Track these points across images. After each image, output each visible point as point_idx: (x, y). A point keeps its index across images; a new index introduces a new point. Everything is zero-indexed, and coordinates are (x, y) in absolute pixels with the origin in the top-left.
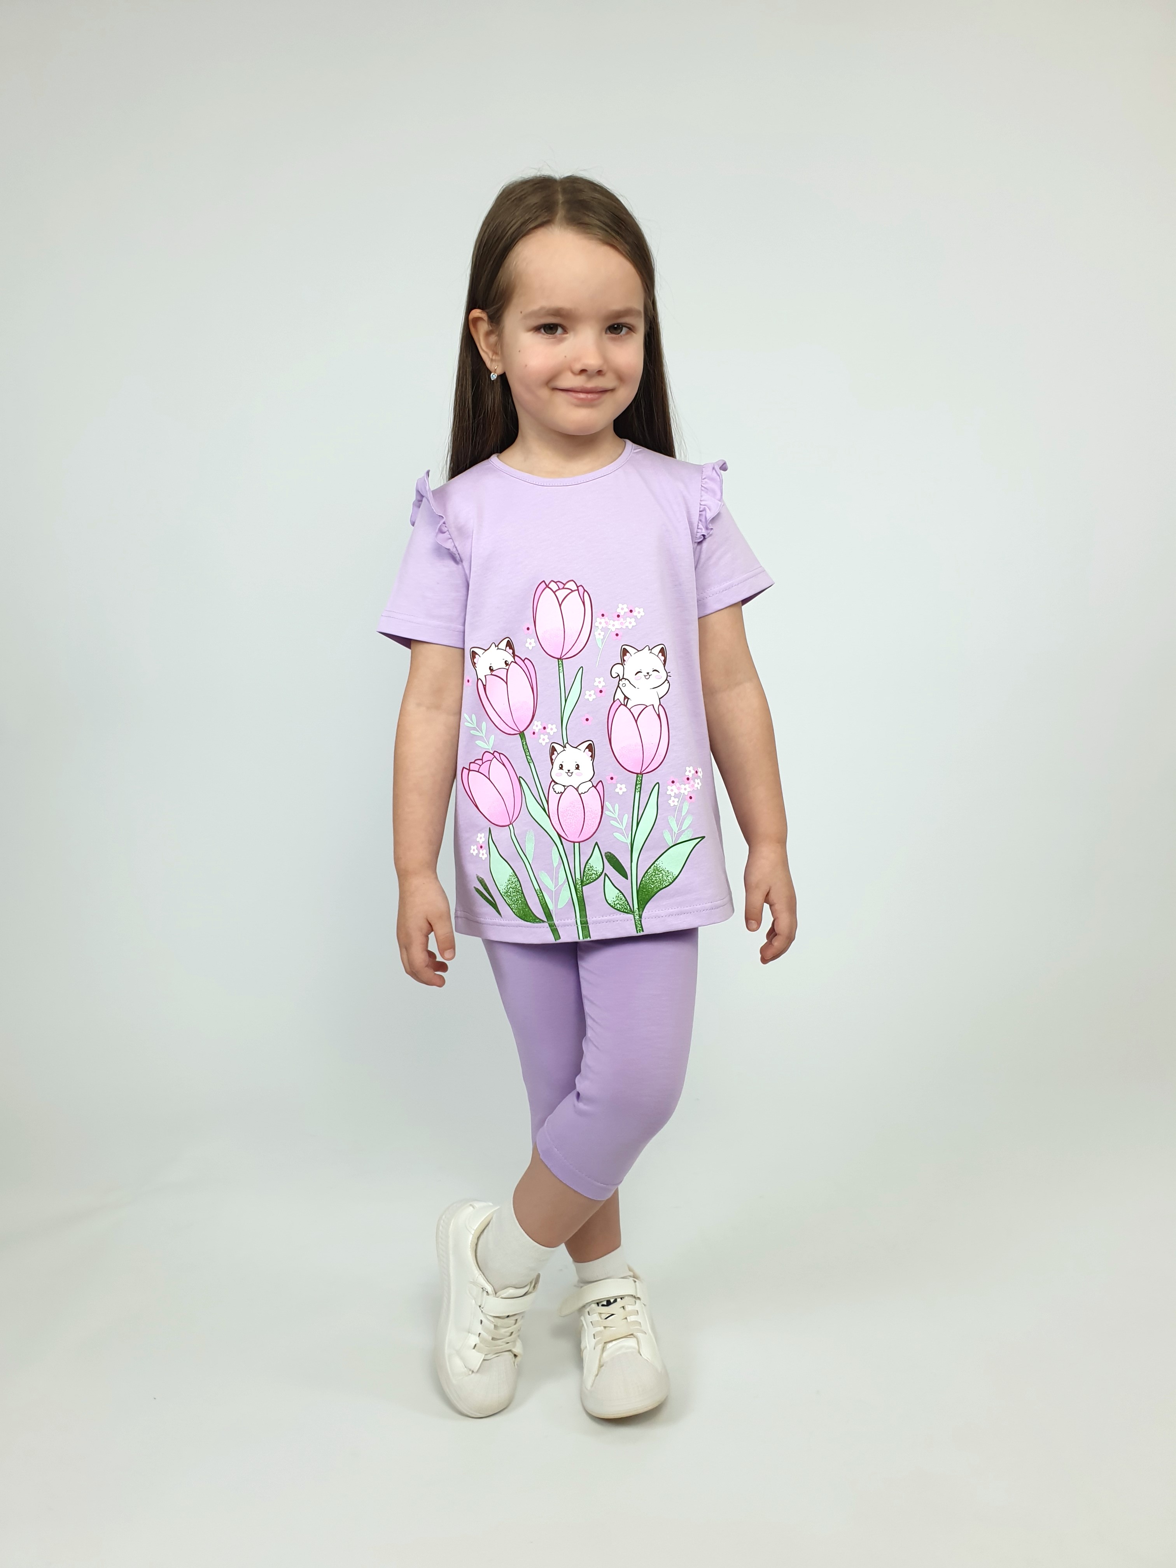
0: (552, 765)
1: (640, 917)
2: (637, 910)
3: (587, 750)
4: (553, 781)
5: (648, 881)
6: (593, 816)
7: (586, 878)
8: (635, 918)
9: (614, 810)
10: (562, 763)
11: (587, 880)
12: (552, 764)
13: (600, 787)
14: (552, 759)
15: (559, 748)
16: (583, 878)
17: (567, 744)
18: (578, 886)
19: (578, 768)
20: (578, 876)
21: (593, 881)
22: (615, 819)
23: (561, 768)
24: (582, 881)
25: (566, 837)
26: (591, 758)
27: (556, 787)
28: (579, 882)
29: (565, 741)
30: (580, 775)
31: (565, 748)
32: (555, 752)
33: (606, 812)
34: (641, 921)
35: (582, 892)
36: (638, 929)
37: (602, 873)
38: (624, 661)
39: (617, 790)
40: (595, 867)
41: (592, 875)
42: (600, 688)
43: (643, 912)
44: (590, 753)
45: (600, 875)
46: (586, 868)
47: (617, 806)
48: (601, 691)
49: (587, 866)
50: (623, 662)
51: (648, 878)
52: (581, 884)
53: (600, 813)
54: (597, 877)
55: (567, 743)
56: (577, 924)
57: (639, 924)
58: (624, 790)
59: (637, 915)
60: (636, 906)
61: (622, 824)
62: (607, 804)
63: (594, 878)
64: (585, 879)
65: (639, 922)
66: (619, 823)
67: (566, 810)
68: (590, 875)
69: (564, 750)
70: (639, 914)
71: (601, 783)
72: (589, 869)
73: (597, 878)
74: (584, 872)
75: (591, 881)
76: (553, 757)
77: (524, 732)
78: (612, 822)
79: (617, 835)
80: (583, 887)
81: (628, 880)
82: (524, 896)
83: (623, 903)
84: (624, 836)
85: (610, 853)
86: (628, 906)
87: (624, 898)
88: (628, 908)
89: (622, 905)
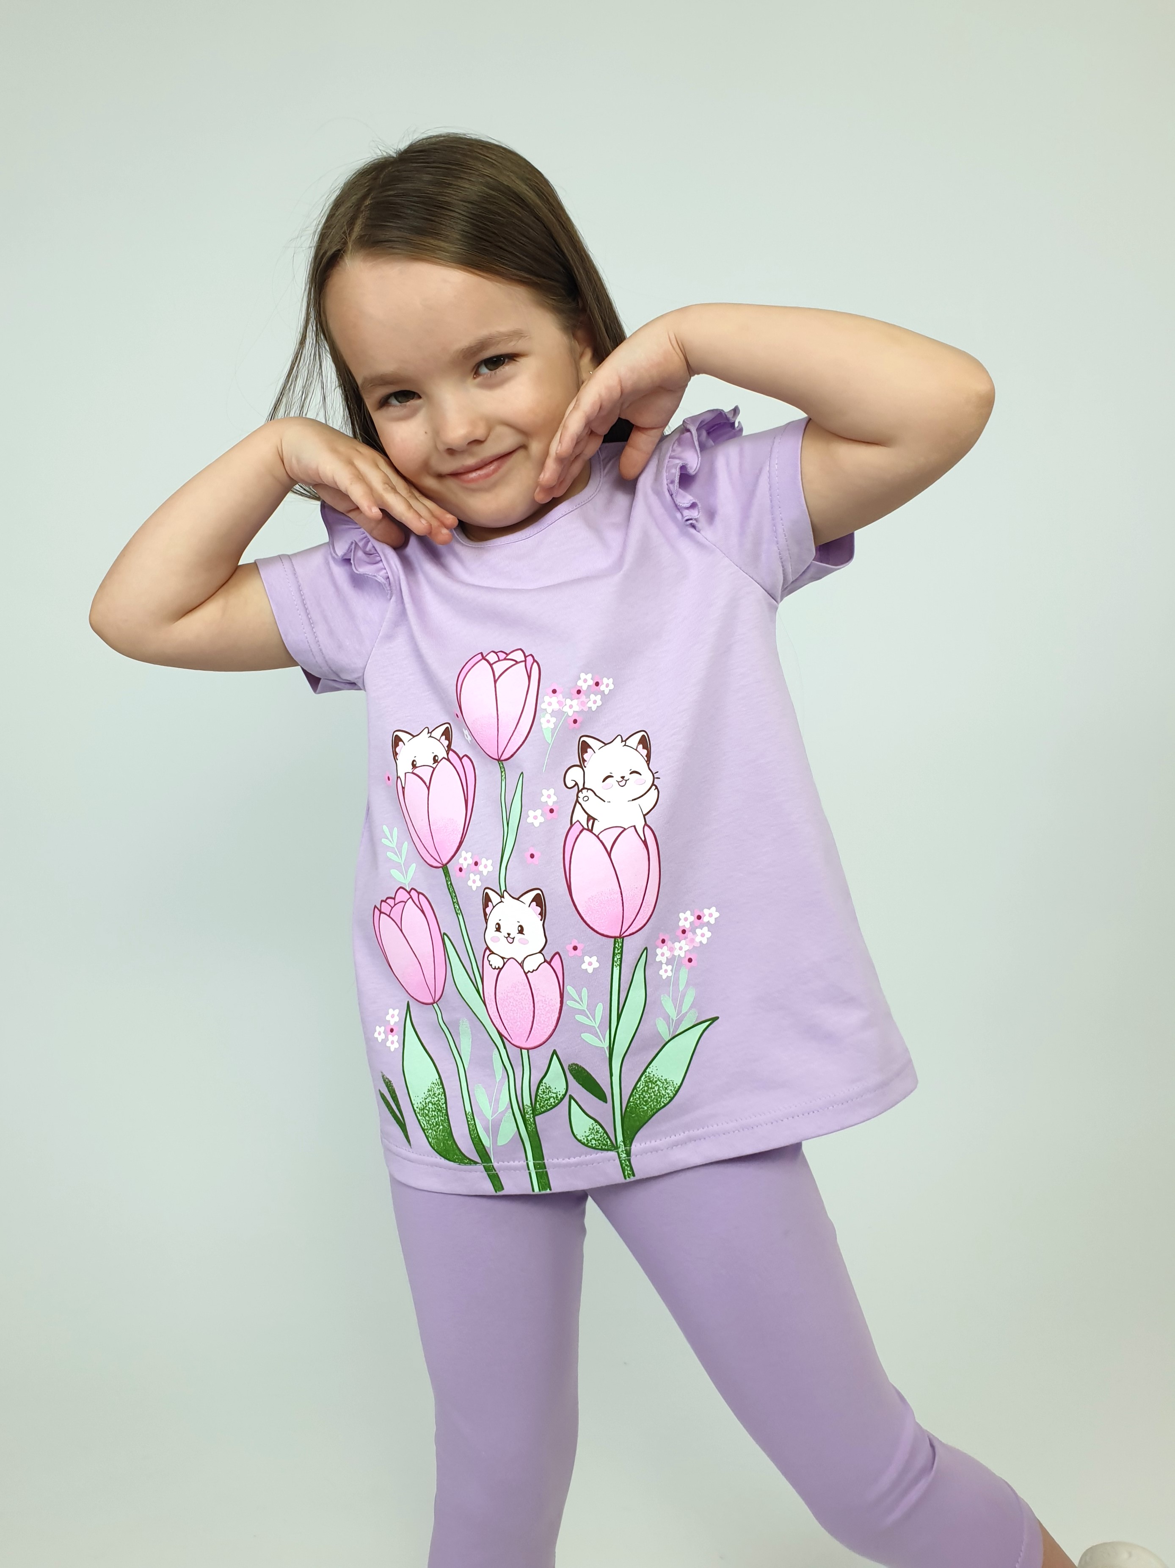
0: (487, 923)
1: (628, 1154)
2: (622, 1144)
3: (534, 903)
4: (488, 948)
5: (638, 1102)
6: (547, 1009)
7: (540, 1105)
8: (619, 1158)
9: (581, 999)
10: (499, 922)
11: (542, 1107)
12: (486, 920)
13: (556, 962)
14: (485, 914)
15: (495, 898)
16: (535, 1104)
17: (505, 892)
18: (527, 1116)
19: (521, 931)
20: (527, 1101)
21: (551, 1109)
22: (582, 1012)
23: (498, 929)
24: (534, 1109)
25: (509, 1039)
26: (540, 916)
27: (492, 957)
28: (529, 1110)
29: (503, 888)
30: (524, 942)
31: (502, 899)
32: (490, 903)
33: (568, 1003)
34: (629, 1161)
35: (535, 1123)
36: (626, 1174)
37: (564, 1095)
38: (584, 761)
39: (584, 966)
40: (553, 1088)
41: (549, 1099)
42: (550, 804)
43: (631, 1146)
44: (539, 909)
45: (562, 1099)
46: (540, 1091)
47: (585, 991)
48: (552, 811)
49: (541, 1088)
50: (582, 764)
51: (638, 1096)
52: (533, 1113)
53: (559, 1005)
54: (557, 1102)
55: (506, 890)
56: (529, 1169)
57: (626, 1165)
58: (596, 965)
59: (622, 1151)
60: (620, 1138)
61: (594, 1019)
62: (569, 989)
63: (553, 1104)
64: (538, 1106)
65: (627, 1163)
66: (588, 1018)
67: (507, 996)
68: (546, 1100)
69: (501, 902)
70: (626, 1150)
71: (557, 955)
72: (544, 1092)
73: (558, 1104)
74: (536, 1095)
75: (548, 1108)
76: (488, 910)
77: (448, 865)
78: (579, 1018)
79: (587, 1037)
80: (536, 1118)
81: (606, 1102)
82: (448, 1119)
83: (601, 1137)
84: (598, 1037)
85: (577, 1065)
86: (608, 1140)
87: (601, 1129)
88: (609, 1142)
89: (599, 1140)
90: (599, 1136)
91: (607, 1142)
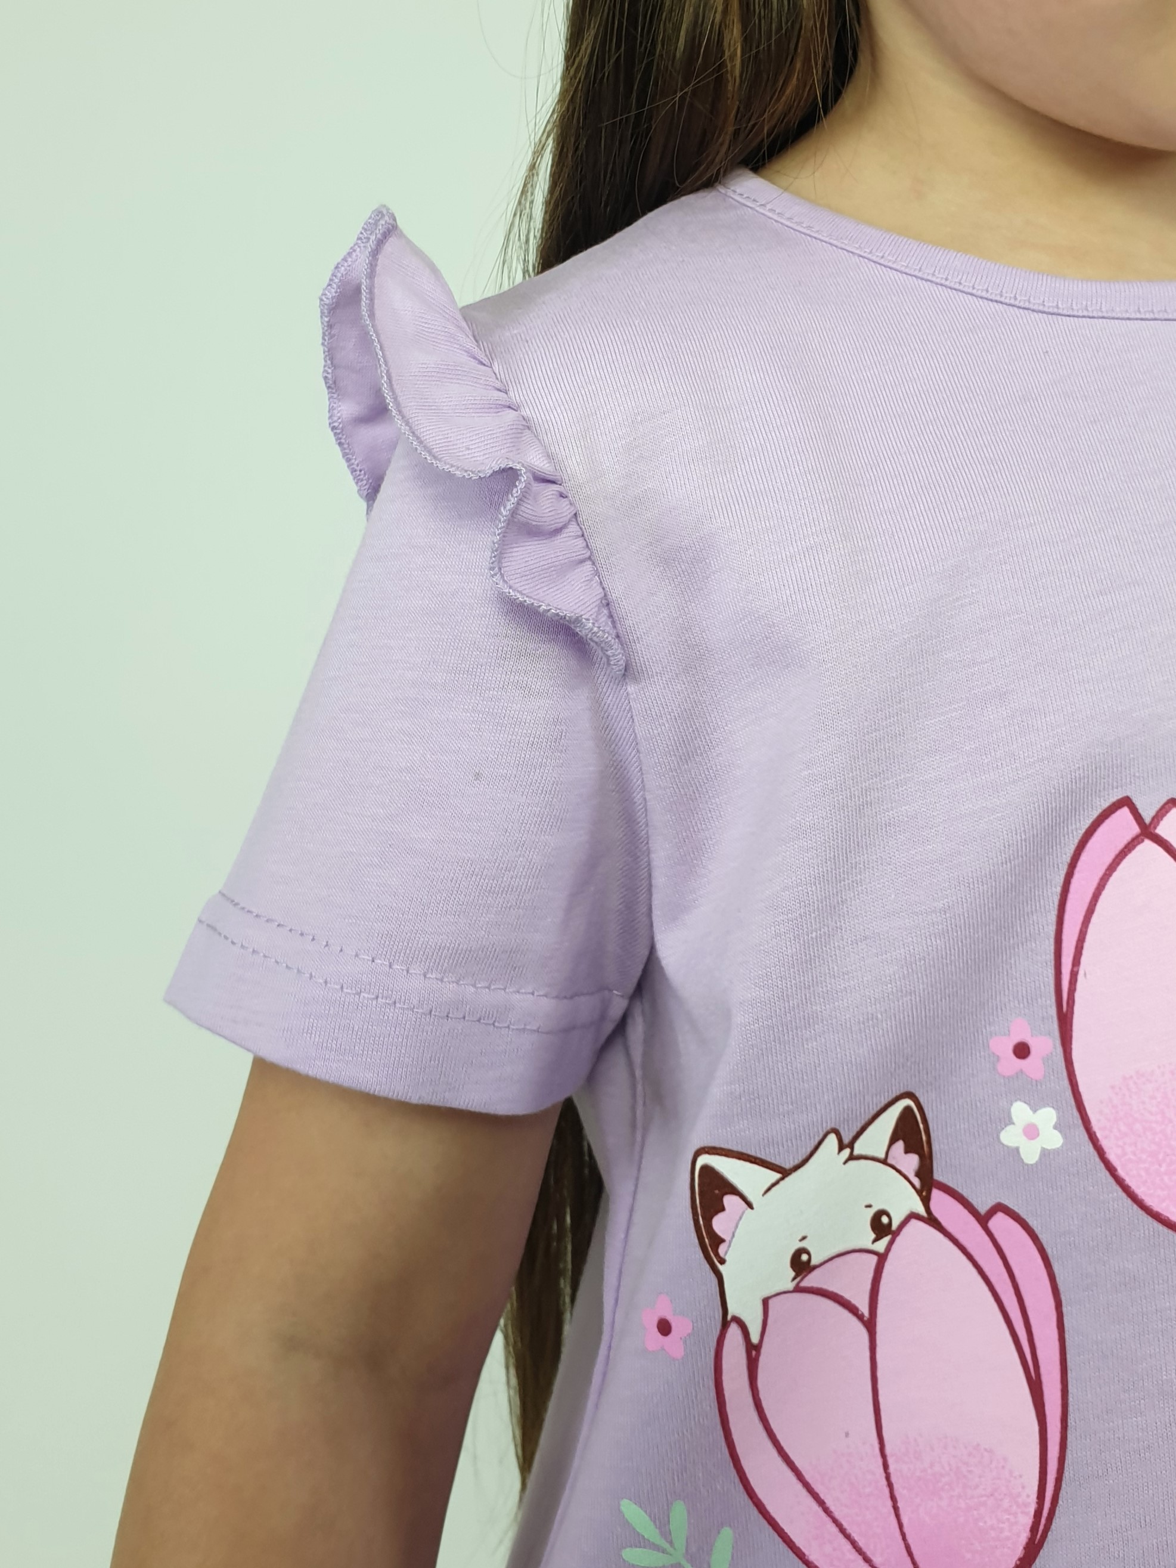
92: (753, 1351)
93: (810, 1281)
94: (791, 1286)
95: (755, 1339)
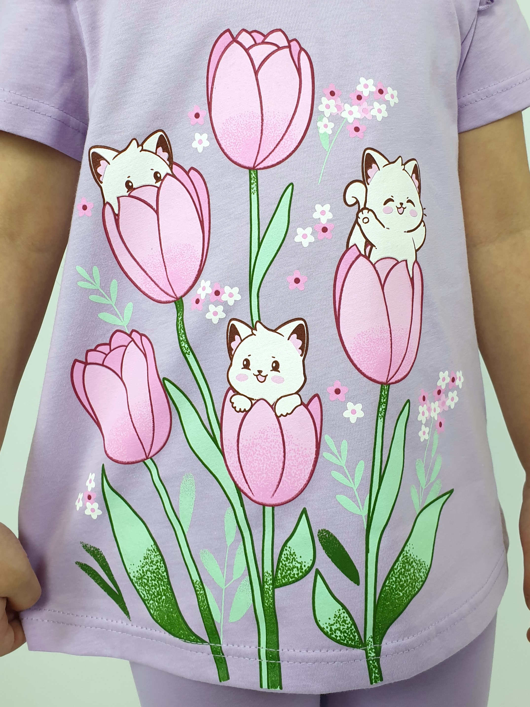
0: (231, 359)
1: (378, 652)
2: (371, 640)
4: (231, 388)
5: (394, 586)
6: (300, 460)
7: (281, 574)
8: (367, 657)
9: (339, 452)
10: (249, 358)
11: (284, 578)
12: (231, 357)
13: (314, 406)
14: (230, 349)
15: (243, 330)
16: (277, 572)
18: (266, 586)
20: (268, 568)
21: (294, 582)
22: (339, 469)
23: (247, 365)
24: (274, 579)
25: (250, 495)
27: (236, 399)
28: (269, 579)
29: (256, 319)
31: (254, 331)
32: (237, 337)
33: (324, 454)
34: (378, 661)
35: (273, 598)
36: (373, 677)
37: (310, 568)
39: (346, 414)
40: (298, 556)
41: (292, 569)
43: (381, 643)
45: (307, 572)
46: (283, 556)
47: (344, 445)
49: (285, 552)
51: (394, 579)
52: (273, 584)
53: (314, 456)
54: (300, 574)
56: (260, 658)
57: (375, 667)
58: (361, 414)
59: (371, 649)
60: (370, 633)
61: (353, 479)
62: (327, 438)
63: (296, 576)
64: (279, 575)
65: (376, 664)
66: (346, 476)
67: (253, 444)
68: (289, 569)
69: (253, 334)
70: (375, 648)
71: (316, 398)
72: (287, 558)
73: (302, 577)
74: (279, 561)
75: (291, 580)
76: (234, 345)
78: (336, 475)
79: (343, 499)
80: (276, 590)
81: (358, 584)
82: (171, 589)
83: (348, 628)
84: (355, 501)
85: (328, 532)
86: (356, 634)
87: (349, 619)
88: (357, 637)
89: (345, 632)
90: (346, 627)
91: (354, 636)
92: (117, 217)
93: (134, 193)
94: (127, 194)
95: (117, 212)
